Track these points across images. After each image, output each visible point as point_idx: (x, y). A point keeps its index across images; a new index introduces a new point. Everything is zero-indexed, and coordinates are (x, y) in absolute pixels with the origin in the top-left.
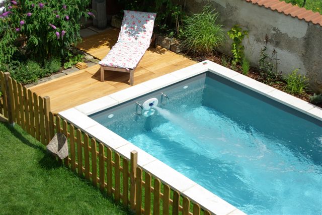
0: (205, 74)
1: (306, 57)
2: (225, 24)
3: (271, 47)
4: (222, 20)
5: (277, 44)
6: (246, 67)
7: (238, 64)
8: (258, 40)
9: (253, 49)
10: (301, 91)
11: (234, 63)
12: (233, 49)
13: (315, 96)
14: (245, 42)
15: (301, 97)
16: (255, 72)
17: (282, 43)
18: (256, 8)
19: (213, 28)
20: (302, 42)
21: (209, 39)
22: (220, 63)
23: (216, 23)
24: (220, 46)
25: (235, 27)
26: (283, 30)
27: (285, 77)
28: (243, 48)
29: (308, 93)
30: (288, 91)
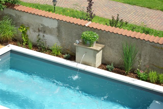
0: (10, 52)
1: (59, 37)
2: (16, 25)
3: (41, 34)
4: (14, 23)
5: (44, 32)
6: (30, 45)
7: (26, 44)
8: (35, 31)
9: (33, 36)
10: (59, 54)
11: (24, 44)
12: (23, 37)
13: (66, 55)
14: (28, 33)
15: (60, 57)
16: (36, 47)
17: (47, 31)
18: (31, 15)
19: (10, 27)
20: (56, 30)
21: (9, 34)
22: (17, 45)
23: (12, 25)
24: (15, 36)
25: (22, 26)
26: (46, 25)
27: (51, 48)
28: (27, 36)
29: (63, 54)
30: (53, 54)
